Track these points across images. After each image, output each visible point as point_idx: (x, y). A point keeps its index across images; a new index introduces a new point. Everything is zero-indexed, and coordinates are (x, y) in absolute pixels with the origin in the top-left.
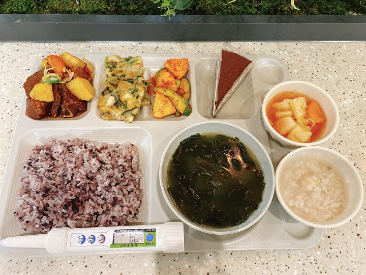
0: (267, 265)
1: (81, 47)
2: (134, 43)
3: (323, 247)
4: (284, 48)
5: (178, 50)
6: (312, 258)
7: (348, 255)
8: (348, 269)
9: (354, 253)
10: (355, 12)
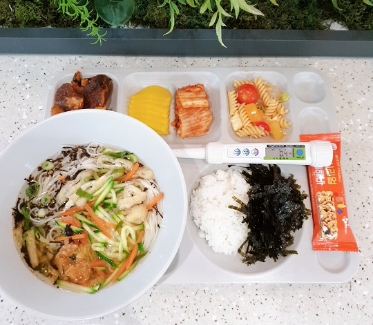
0: (186, 309)
1: (15, 60)
2: (73, 57)
3: (248, 293)
4: (244, 65)
5: (122, 66)
6: (235, 304)
7: (273, 302)
8: (270, 317)
9: (280, 301)
10: (335, 21)
